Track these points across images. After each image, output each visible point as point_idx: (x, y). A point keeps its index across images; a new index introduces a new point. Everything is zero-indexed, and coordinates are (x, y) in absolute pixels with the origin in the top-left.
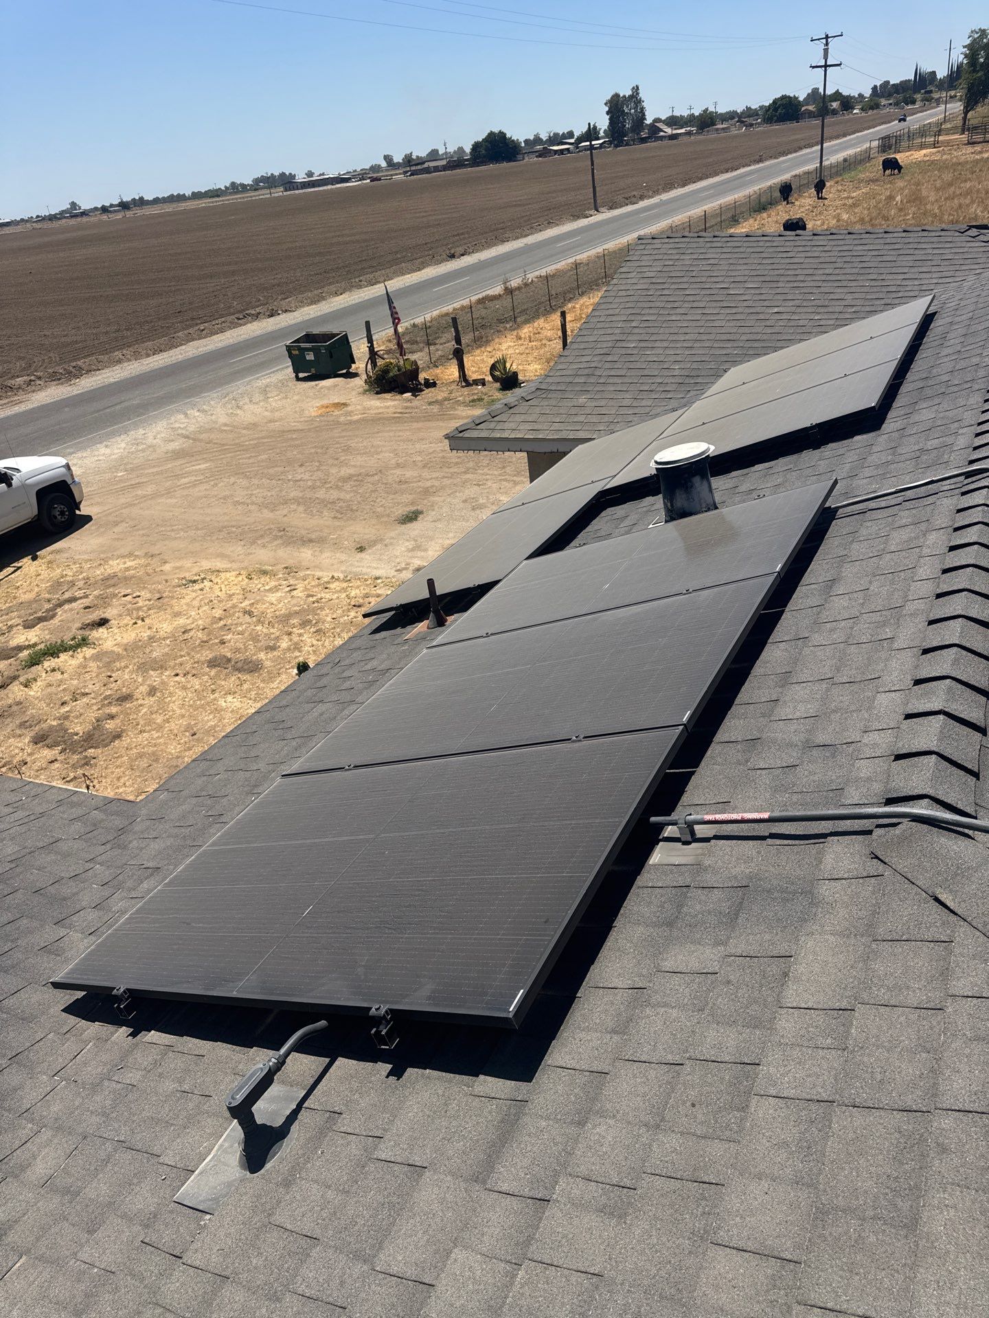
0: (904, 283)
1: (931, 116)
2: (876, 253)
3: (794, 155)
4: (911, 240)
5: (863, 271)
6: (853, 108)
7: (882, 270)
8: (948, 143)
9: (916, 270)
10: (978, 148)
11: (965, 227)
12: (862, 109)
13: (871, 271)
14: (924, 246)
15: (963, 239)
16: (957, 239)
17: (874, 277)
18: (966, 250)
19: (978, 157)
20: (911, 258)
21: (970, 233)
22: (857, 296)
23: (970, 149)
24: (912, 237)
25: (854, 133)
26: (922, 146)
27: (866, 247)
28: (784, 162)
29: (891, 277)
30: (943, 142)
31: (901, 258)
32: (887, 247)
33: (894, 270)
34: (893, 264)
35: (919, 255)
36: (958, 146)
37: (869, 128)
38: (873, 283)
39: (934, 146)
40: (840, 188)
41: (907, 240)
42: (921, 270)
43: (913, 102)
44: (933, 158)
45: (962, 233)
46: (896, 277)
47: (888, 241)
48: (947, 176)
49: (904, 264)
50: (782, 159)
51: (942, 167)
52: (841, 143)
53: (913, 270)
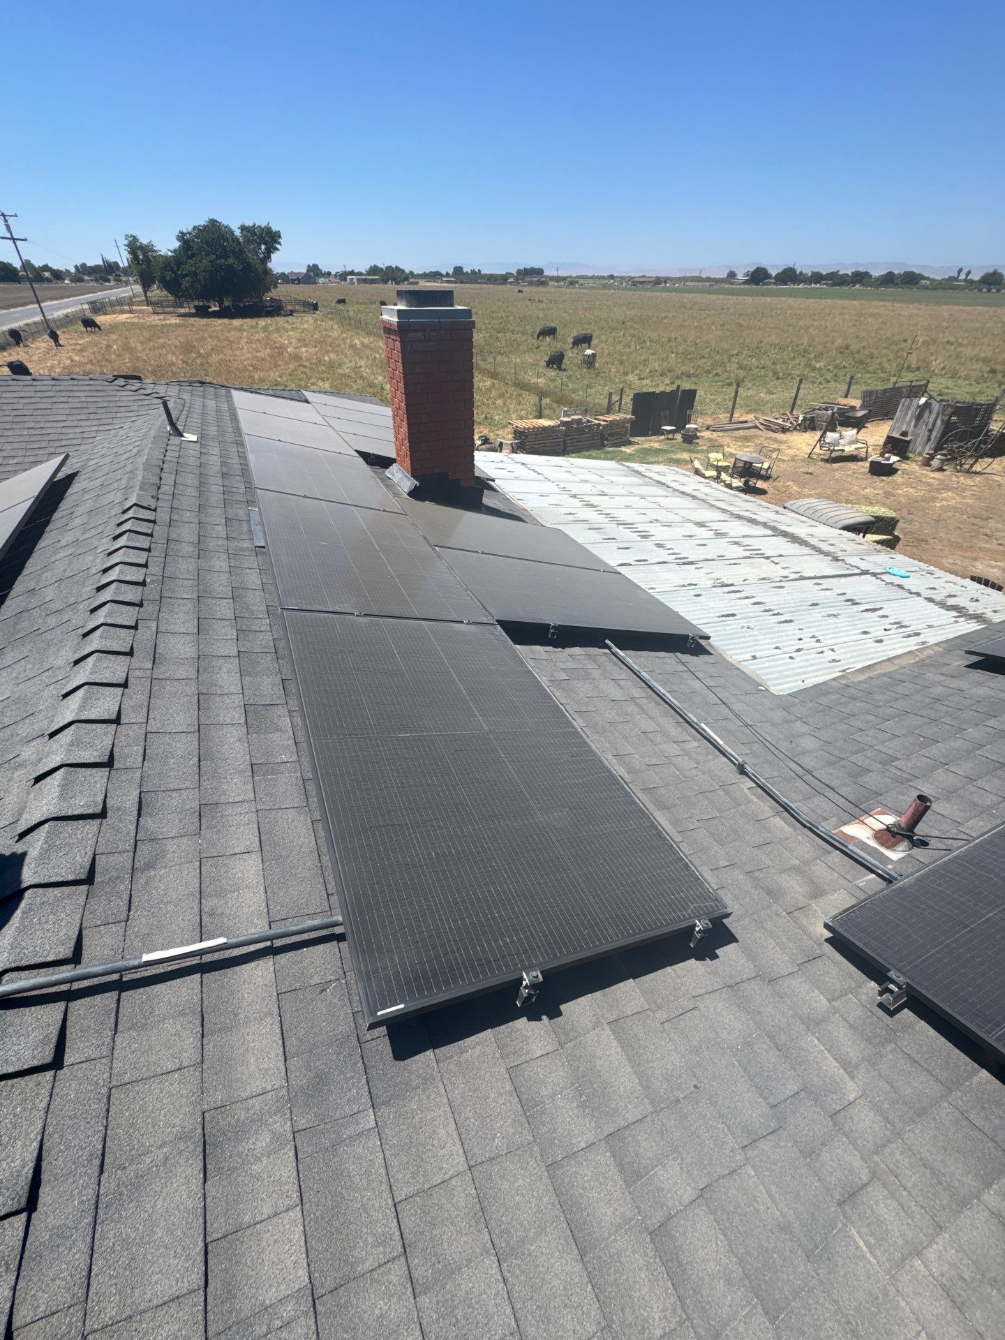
0: (65, 431)
1: (124, 292)
2: (28, 401)
3: (22, 308)
4: (62, 388)
5: (17, 419)
6: (64, 279)
7: (39, 418)
8: (140, 311)
9: (74, 417)
10: (162, 317)
11: (111, 377)
12: (71, 280)
13: (27, 419)
14: (76, 394)
15: (112, 388)
16: (108, 388)
17: (32, 425)
18: (117, 398)
19: (163, 322)
20: (66, 406)
21: (117, 382)
22: (16, 446)
23: (156, 317)
24: (63, 386)
25: (69, 297)
26: (123, 312)
27: (16, 395)
28: (14, 313)
29: (49, 425)
30: (136, 310)
31: (55, 406)
32: (39, 394)
33: (51, 418)
34: (49, 412)
35: (74, 403)
36: (149, 314)
37: (80, 295)
38: (31, 432)
39: (131, 312)
40: (67, 336)
41: (58, 388)
42: (79, 417)
43: (109, 281)
44: (133, 320)
45: (111, 382)
46: (55, 425)
47: (38, 388)
48: (146, 334)
49: (60, 411)
50: (12, 310)
51: (142, 327)
52: (60, 304)
53: (70, 418)
